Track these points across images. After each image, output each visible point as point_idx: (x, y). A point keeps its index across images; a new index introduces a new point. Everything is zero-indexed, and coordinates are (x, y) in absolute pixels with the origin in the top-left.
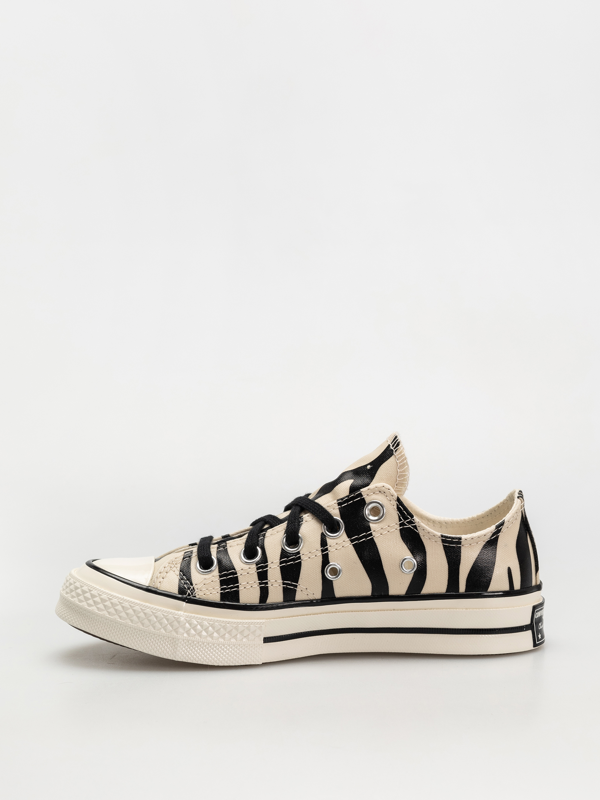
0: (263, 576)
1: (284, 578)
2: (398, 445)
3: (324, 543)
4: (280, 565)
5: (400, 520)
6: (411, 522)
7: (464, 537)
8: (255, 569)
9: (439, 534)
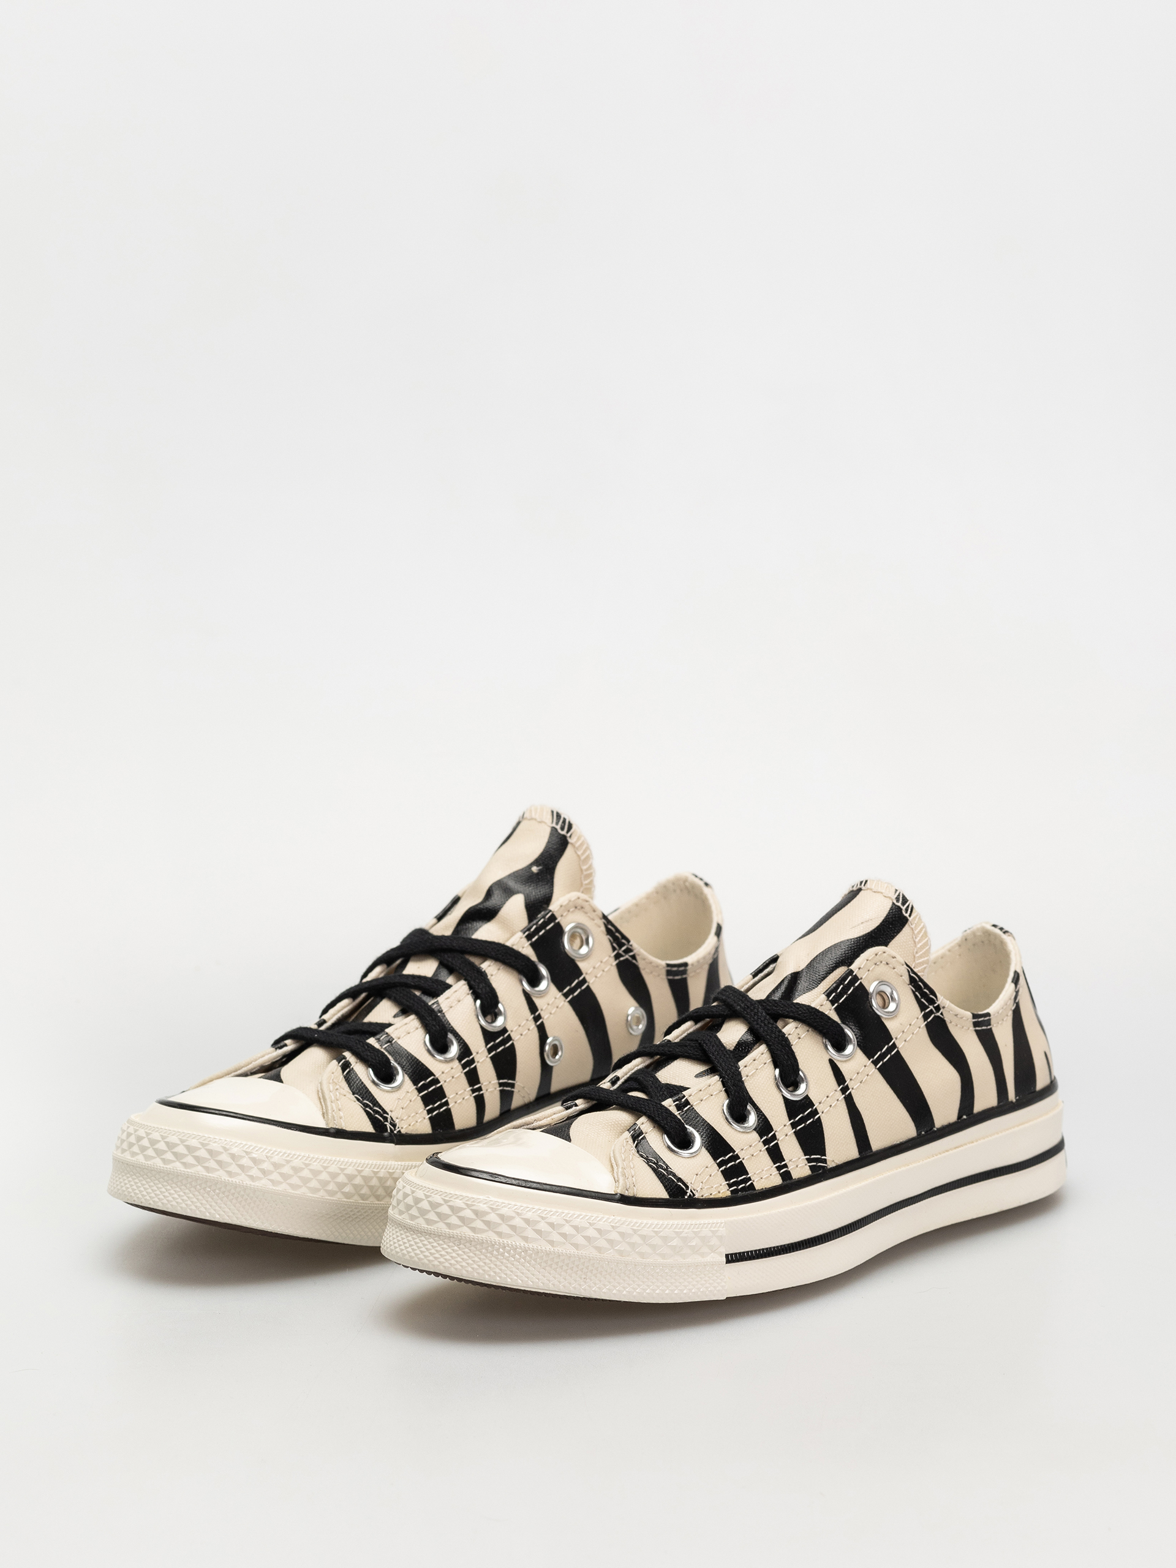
0: (473, 1077)
1: (499, 1077)
2: (570, 826)
3: (533, 1008)
4: (489, 1053)
5: (614, 949)
6: (628, 951)
7: (690, 959)
8: (460, 1067)
9: (663, 963)
